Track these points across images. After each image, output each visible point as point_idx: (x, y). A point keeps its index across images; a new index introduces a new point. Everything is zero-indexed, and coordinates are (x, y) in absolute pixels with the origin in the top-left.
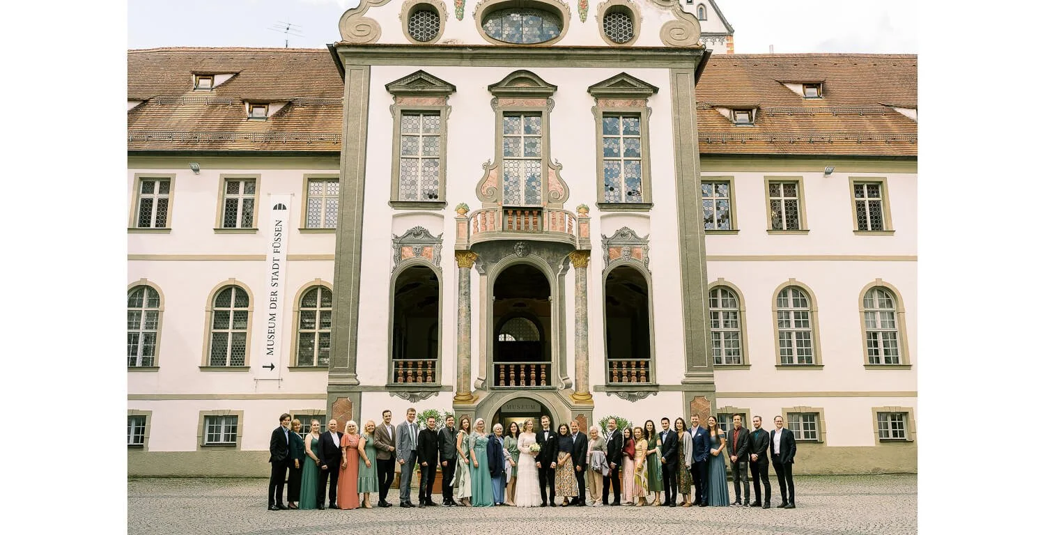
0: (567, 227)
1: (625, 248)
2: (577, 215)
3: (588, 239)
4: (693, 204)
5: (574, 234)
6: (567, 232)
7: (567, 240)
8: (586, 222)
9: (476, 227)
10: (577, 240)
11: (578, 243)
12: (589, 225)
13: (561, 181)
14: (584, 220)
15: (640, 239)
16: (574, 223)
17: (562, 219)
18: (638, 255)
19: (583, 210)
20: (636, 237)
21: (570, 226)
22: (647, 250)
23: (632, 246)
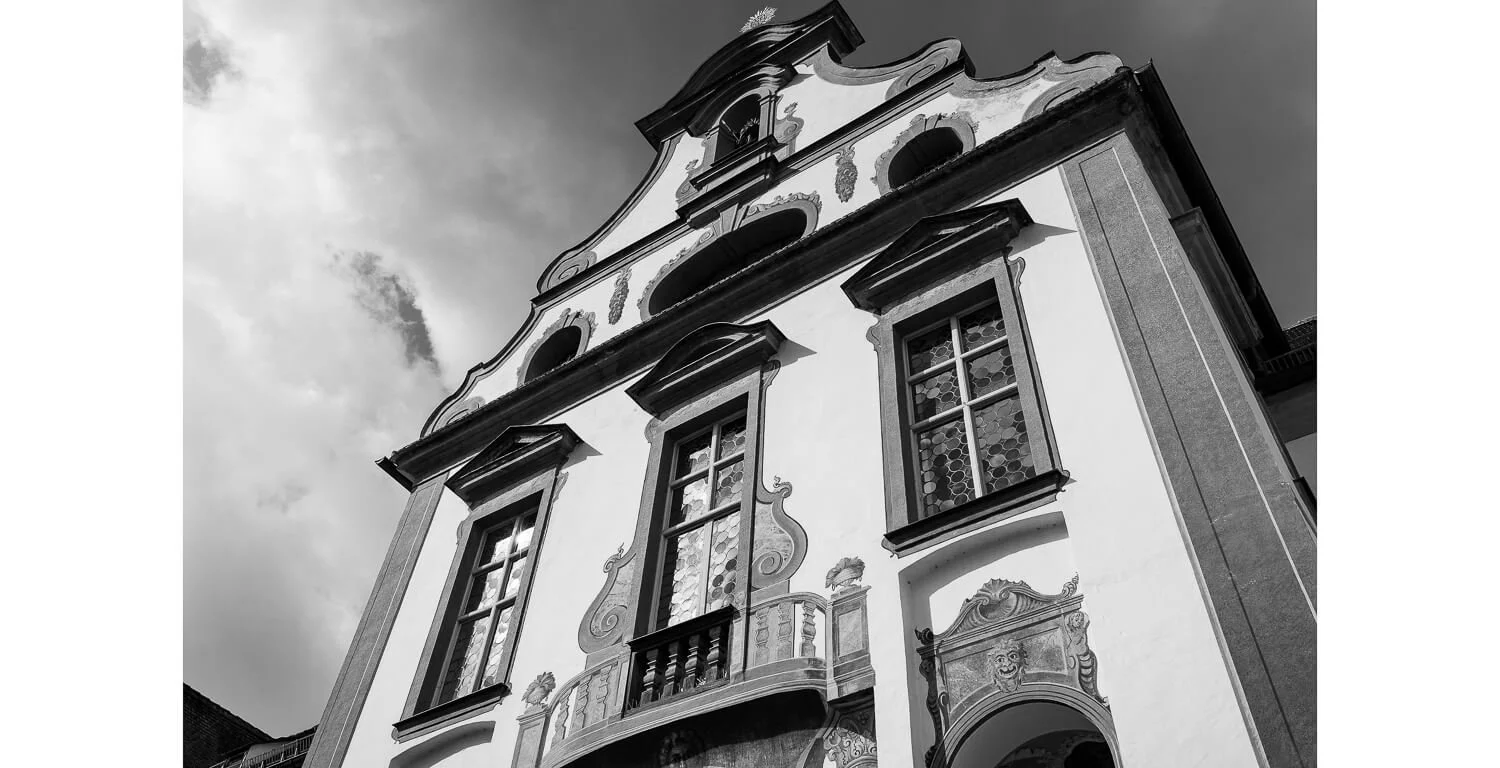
0: (799, 640)
1: (1001, 648)
2: (827, 594)
3: (862, 657)
4: (1214, 414)
5: (820, 654)
6: (797, 655)
7: (800, 680)
8: (856, 606)
9: (561, 727)
10: (830, 669)
11: (830, 679)
12: (865, 609)
13: (786, 522)
14: (851, 602)
15: (1049, 600)
16: (820, 620)
17: (788, 623)
18: (1051, 656)
19: (845, 574)
20: (1034, 598)
21: (808, 634)
22: (1080, 629)
23: (1026, 632)
